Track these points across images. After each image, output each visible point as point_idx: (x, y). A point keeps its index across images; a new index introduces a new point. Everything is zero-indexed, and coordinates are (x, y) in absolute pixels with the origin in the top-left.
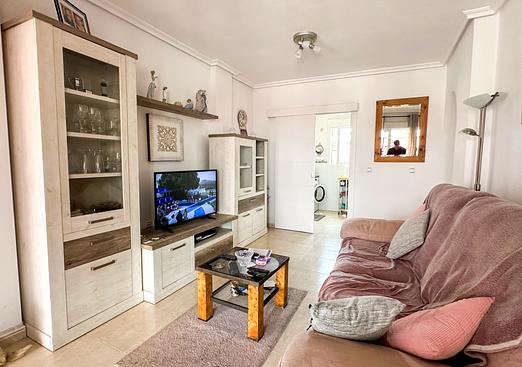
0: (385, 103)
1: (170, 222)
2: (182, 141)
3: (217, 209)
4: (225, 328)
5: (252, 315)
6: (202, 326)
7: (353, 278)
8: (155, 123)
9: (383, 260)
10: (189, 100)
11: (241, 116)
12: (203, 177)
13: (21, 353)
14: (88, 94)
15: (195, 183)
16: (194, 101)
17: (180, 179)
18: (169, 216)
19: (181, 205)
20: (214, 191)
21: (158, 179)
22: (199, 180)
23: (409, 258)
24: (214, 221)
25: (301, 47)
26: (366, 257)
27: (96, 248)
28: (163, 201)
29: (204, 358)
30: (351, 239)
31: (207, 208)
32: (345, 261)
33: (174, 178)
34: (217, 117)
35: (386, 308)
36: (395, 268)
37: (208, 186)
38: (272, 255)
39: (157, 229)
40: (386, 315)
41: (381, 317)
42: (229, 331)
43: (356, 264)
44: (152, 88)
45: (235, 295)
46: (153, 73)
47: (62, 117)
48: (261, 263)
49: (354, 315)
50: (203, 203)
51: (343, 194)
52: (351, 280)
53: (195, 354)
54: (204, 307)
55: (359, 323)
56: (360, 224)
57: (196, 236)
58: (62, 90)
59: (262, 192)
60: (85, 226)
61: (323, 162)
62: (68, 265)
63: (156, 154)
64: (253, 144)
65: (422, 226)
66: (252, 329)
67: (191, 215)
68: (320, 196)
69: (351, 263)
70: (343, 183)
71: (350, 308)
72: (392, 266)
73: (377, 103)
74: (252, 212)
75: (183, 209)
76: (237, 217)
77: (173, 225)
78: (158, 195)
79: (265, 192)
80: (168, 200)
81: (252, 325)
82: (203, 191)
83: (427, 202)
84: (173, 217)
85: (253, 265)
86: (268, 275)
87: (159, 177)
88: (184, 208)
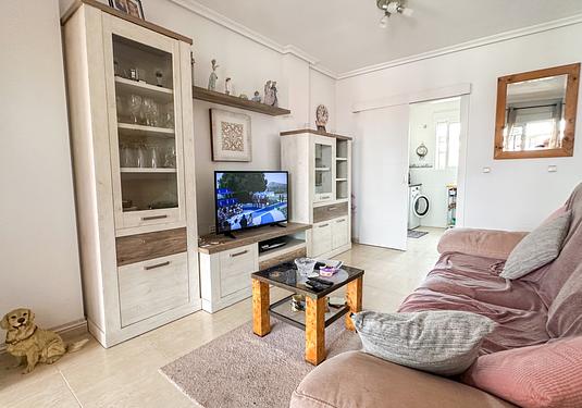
0: (512, 79)
1: (233, 227)
2: (249, 140)
3: (288, 217)
4: (282, 347)
5: (309, 334)
6: (256, 341)
7: (443, 297)
8: (218, 119)
9: (493, 280)
10: (256, 93)
11: (321, 112)
12: (271, 179)
13: (78, 345)
14: (142, 84)
15: (262, 186)
16: (262, 94)
17: (244, 180)
18: (232, 221)
19: (245, 209)
20: (285, 196)
21: (218, 178)
22: (266, 182)
23: (535, 278)
24: (284, 229)
25: (387, 14)
26: (468, 275)
27: (149, 247)
28: (224, 203)
29: (251, 376)
30: (451, 253)
31: (277, 215)
32: (438, 278)
33: (237, 179)
34: (289, 112)
35: (467, 327)
36: (511, 290)
37: (276, 189)
38: (343, 267)
39: (218, 232)
40: (466, 336)
41: (457, 339)
42: (285, 350)
43: (451, 282)
44: (213, 78)
45: (295, 310)
46: (213, 62)
47: (112, 106)
48: (326, 274)
49: (415, 333)
50: (272, 208)
51: (453, 206)
52: (439, 299)
53: (242, 371)
54: (259, 320)
55: (421, 344)
56: (466, 236)
57: (261, 244)
58: (112, 79)
59: (345, 200)
60: (137, 223)
61: (426, 166)
62: (121, 261)
63: (220, 153)
64: (332, 142)
65: (557, 233)
66: (311, 351)
67: (257, 221)
68: (422, 208)
69: (445, 280)
70: (453, 193)
71: (411, 323)
72: (507, 286)
73: (499, 80)
74: (332, 222)
75: (247, 213)
76: (311, 227)
77: (237, 231)
78: (219, 196)
79: (349, 200)
80: (231, 203)
81: (311, 345)
82: (271, 195)
83: (570, 203)
84: (236, 221)
85: (315, 275)
86: (332, 287)
87: (219, 176)
88: (249, 212)
